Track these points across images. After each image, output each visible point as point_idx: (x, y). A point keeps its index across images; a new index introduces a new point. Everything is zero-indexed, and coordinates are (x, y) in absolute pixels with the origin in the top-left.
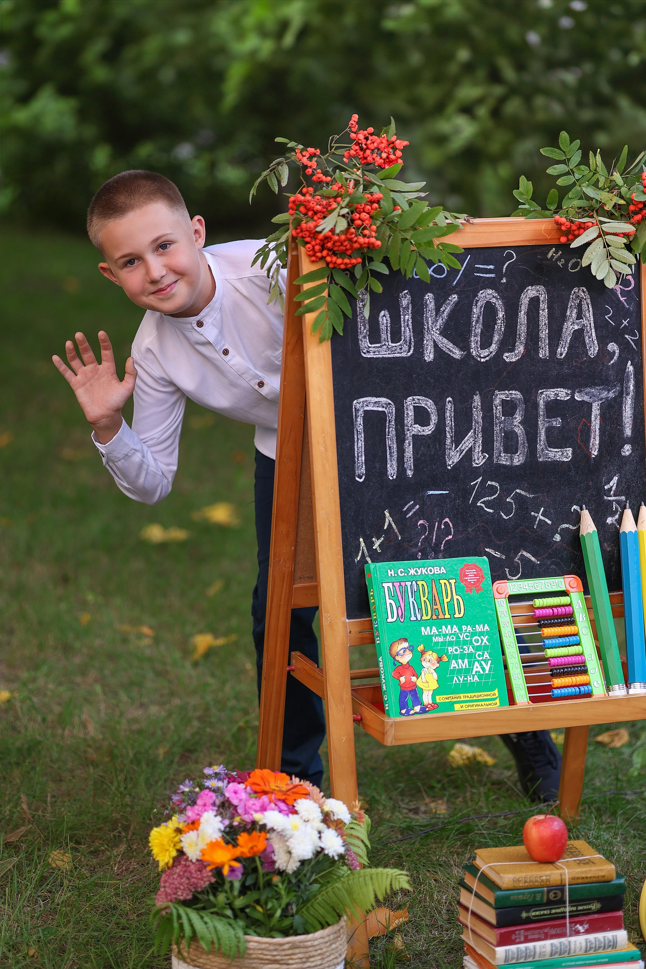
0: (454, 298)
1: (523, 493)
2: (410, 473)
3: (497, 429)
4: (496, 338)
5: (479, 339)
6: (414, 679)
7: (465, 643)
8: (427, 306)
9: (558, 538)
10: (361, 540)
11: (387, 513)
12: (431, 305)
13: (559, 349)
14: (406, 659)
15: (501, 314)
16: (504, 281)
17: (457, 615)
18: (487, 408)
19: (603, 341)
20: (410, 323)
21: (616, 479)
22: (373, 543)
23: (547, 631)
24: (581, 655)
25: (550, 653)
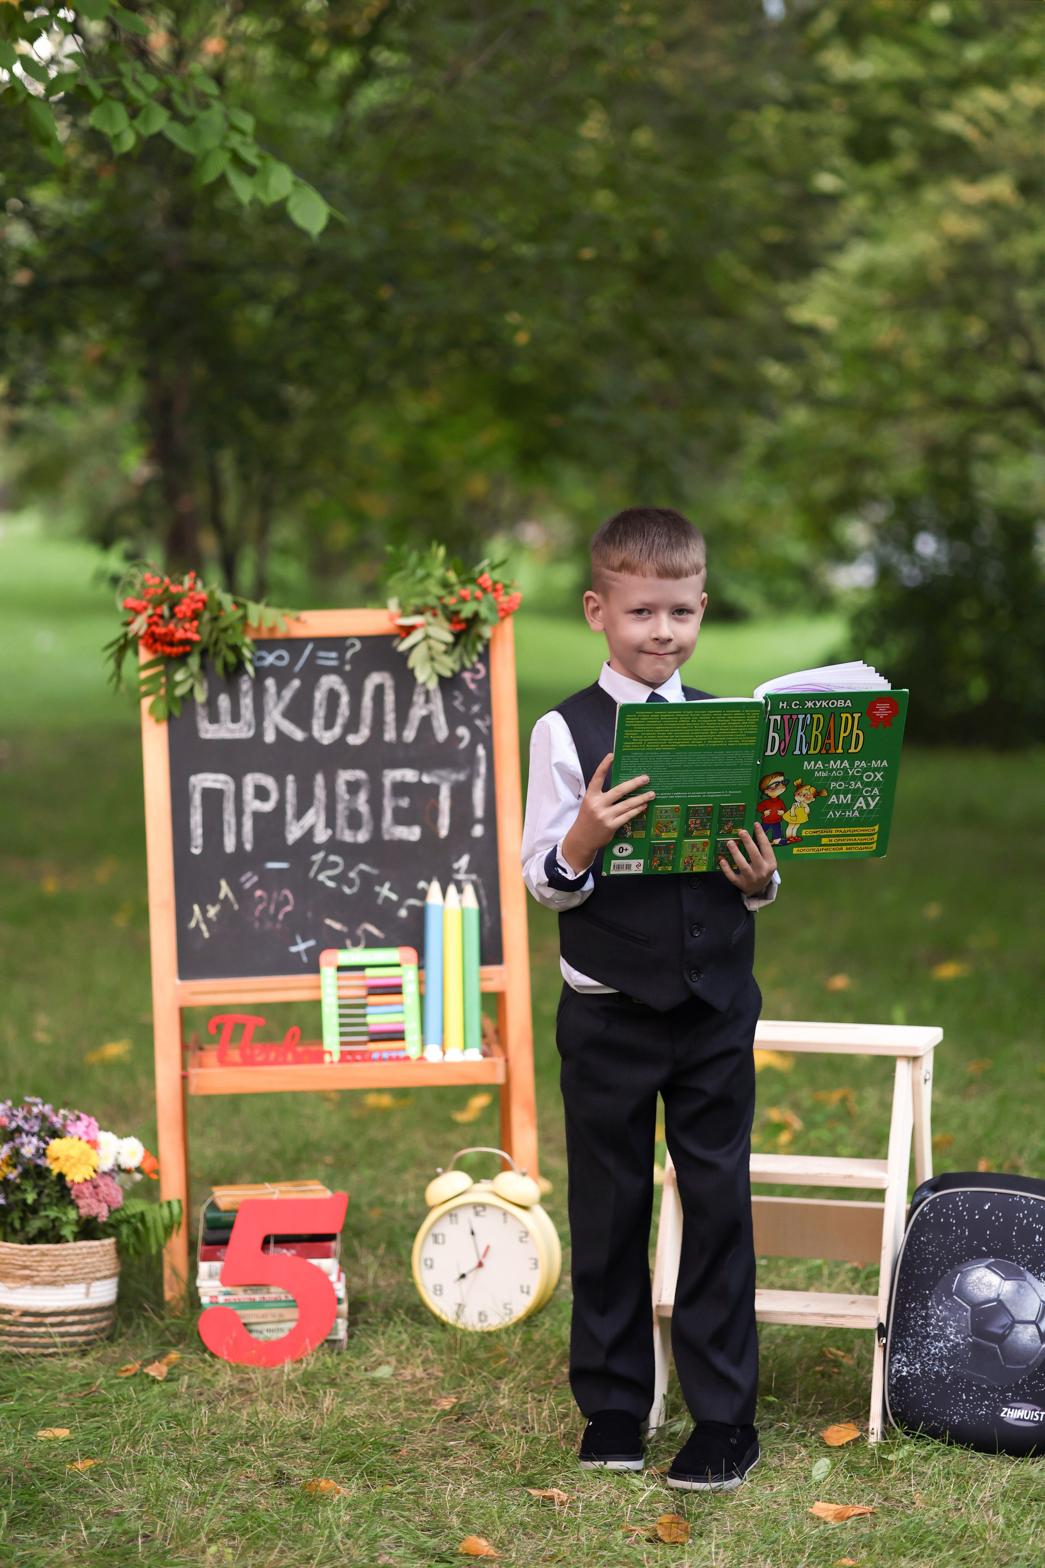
0: (296, 683)
1: (367, 868)
2: (248, 847)
3: (340, 807)
4: (340, 721)
5: (322, 721)
8: (268, 691)
9: (403, 913)
10: (196, 908)
11: (223, 884)
12: (273, 690)
13: (406, 734)
15: (345, 699)
16: (348, 668)
18: (331, 788)
19: (452, 726)
20: (250, 705)
21: (466, 858)
22: (208, 911)
23: (371, 1000)
24: (402, 1022)
25: (370, 1019)
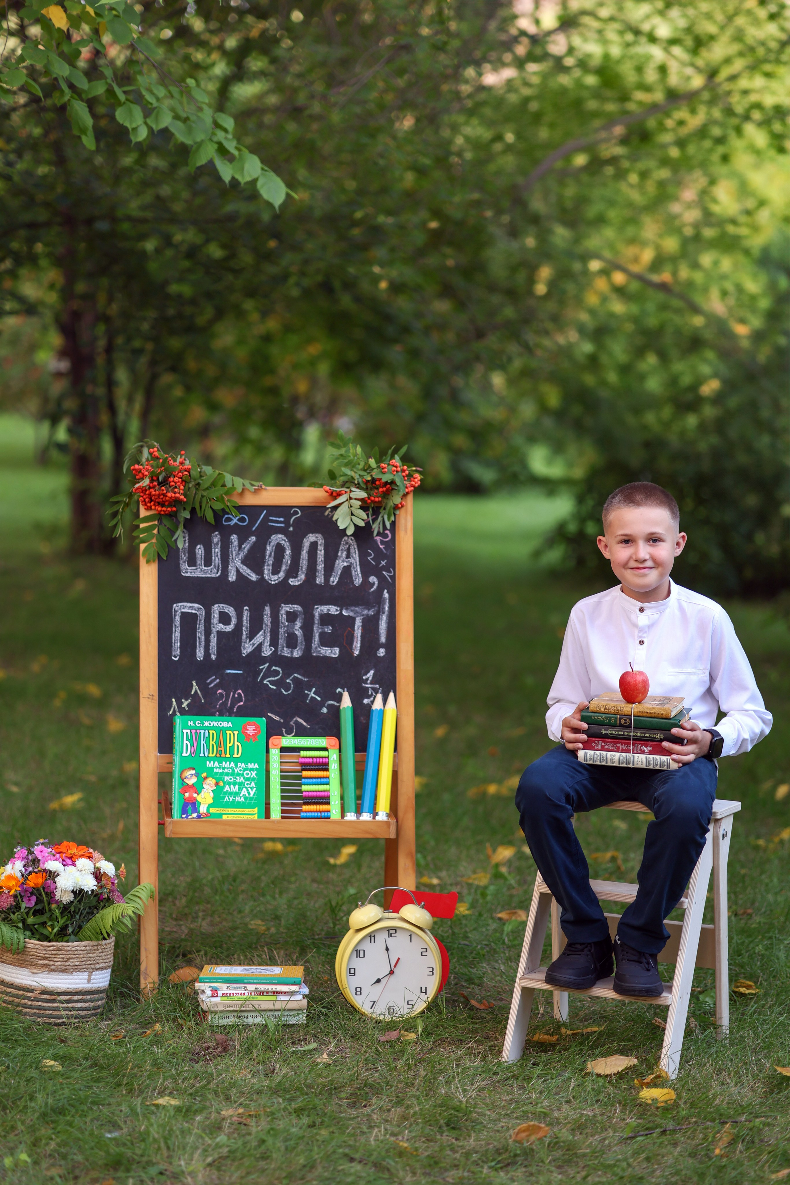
0: (253, 539)
1: (299, 677)
2: (213, 657)
3: (281, 631)
4: (284, 568)
5: (271, 568)
6: (195, 795)
7: (238, 774)
8: (232, 543)
9: (325, 710)
10: (174, 700)
11: (194, 683)
12: (236, 543)
13: (332, 579)
14: (192, 781)
15: (288, 552)
16: (291, 529)
17: (235, 756)
18: (275, 617)
19: (365, 575)
20: (219, 554)
21: (372, 672)
22: (182, 703)
23: (305, 773)
24: (328, 791)
25: (304, 788)
